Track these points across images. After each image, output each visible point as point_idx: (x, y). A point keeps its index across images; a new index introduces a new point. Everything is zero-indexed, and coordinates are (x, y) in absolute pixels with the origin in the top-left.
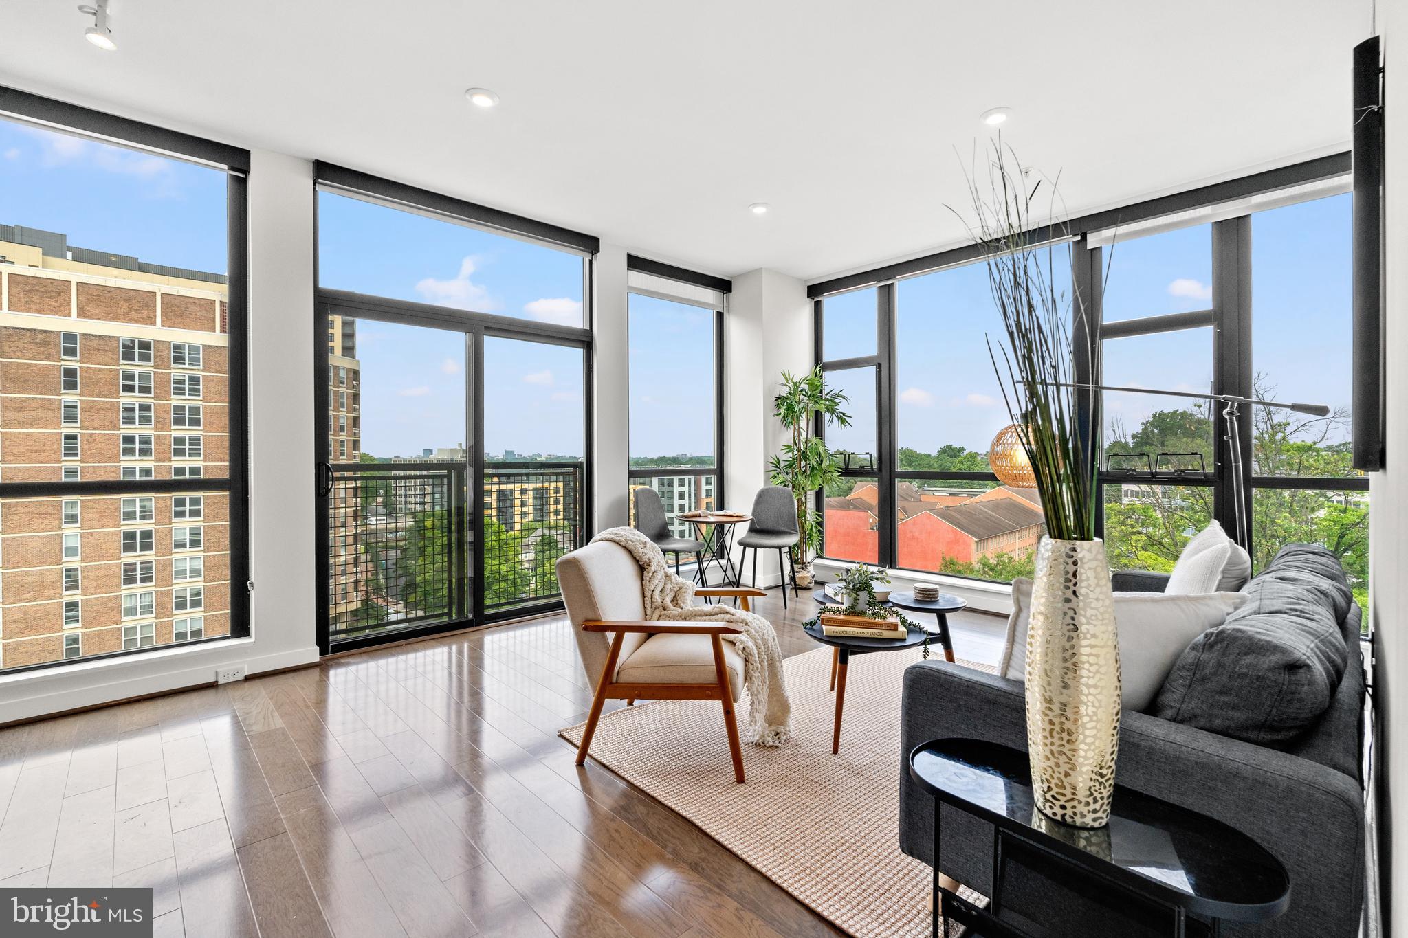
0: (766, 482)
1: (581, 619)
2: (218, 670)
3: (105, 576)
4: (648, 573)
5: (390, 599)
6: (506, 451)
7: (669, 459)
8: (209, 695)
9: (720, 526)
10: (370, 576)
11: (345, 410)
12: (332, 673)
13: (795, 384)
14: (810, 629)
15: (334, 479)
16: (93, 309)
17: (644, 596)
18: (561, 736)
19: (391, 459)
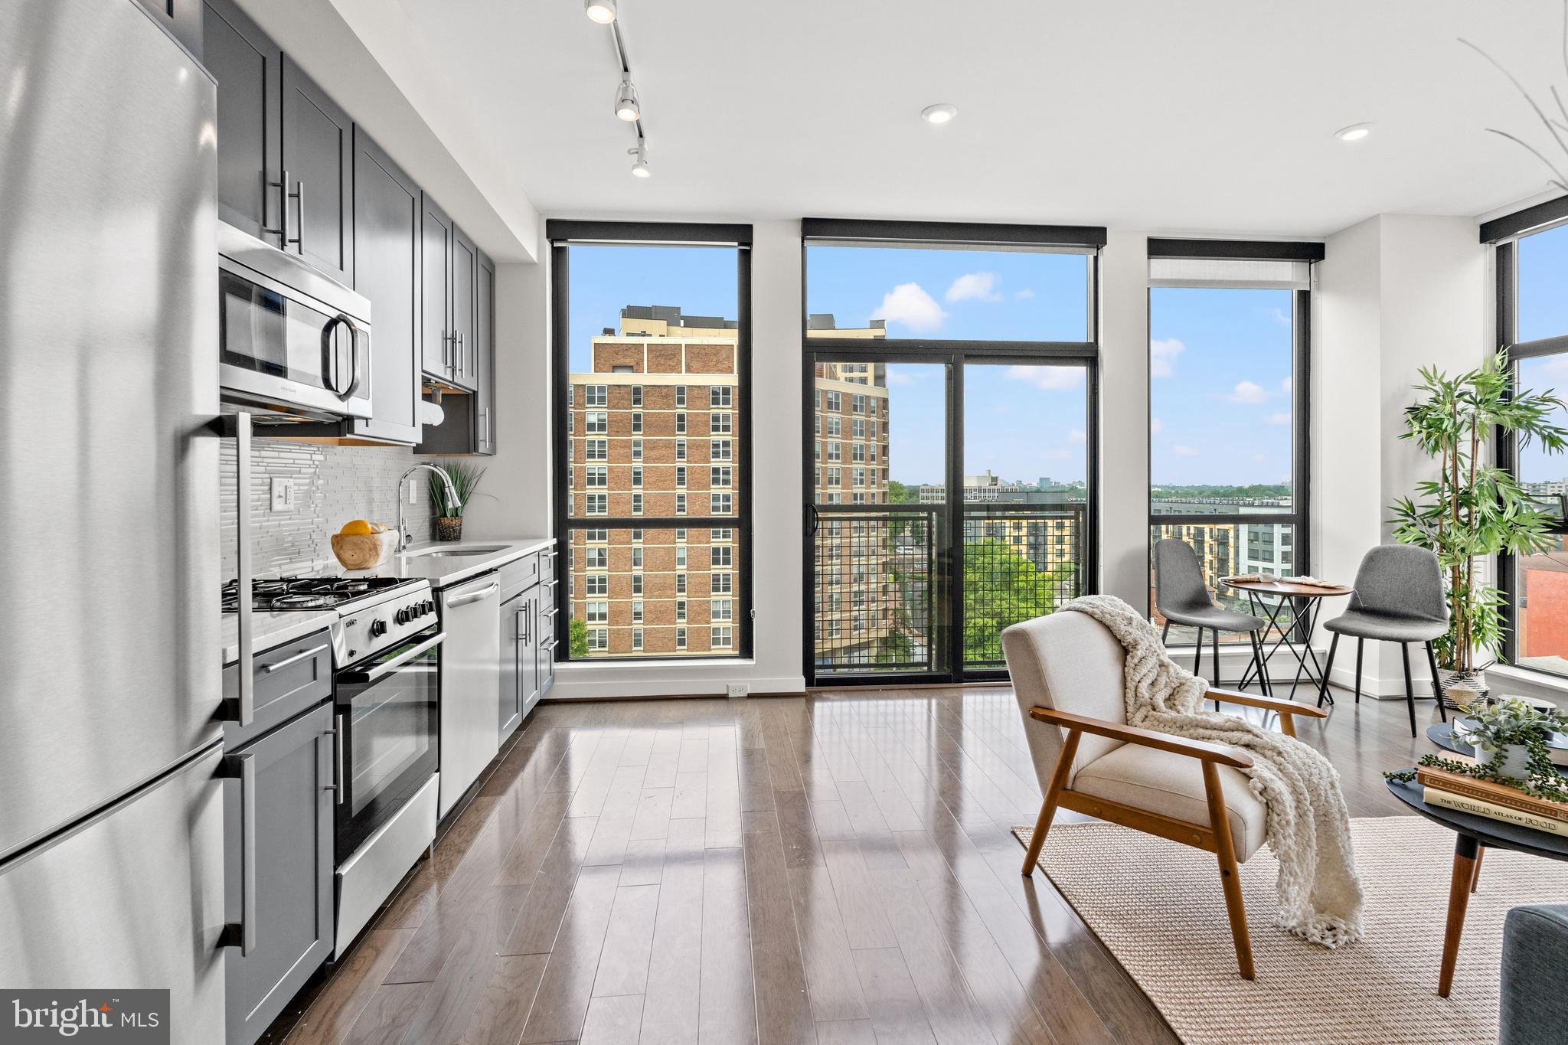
0: (1385, 537)
1: (1029, 704)
2: (729, 685)
3: (701, 583)
4: (1133, 658)
5: (916, 632)
6: (1041, 479)
7: (1269, 488)
8: (721, 705)
9: (1303, 601)
10: (898, 606)
11: (875, 439)
12: (818, 705)
13: (1448, 386)
14: (1397, 785)
15: (818, 519)
16: (695, 365)
17: (1125, 687)
18: (1013, 833)
19: (919, 486)
